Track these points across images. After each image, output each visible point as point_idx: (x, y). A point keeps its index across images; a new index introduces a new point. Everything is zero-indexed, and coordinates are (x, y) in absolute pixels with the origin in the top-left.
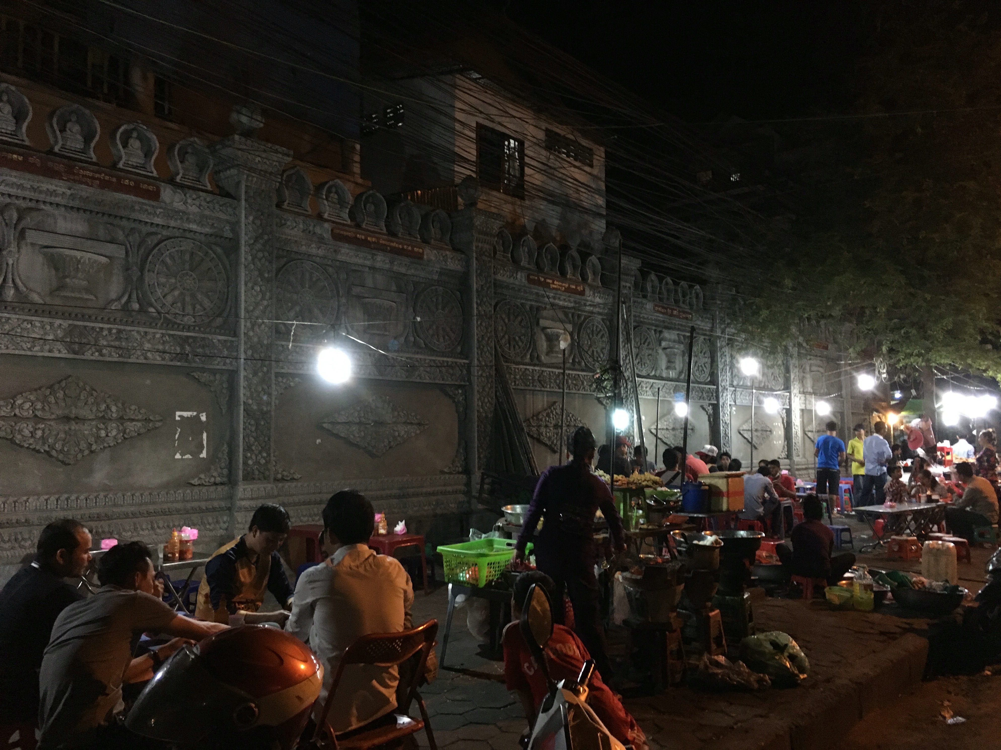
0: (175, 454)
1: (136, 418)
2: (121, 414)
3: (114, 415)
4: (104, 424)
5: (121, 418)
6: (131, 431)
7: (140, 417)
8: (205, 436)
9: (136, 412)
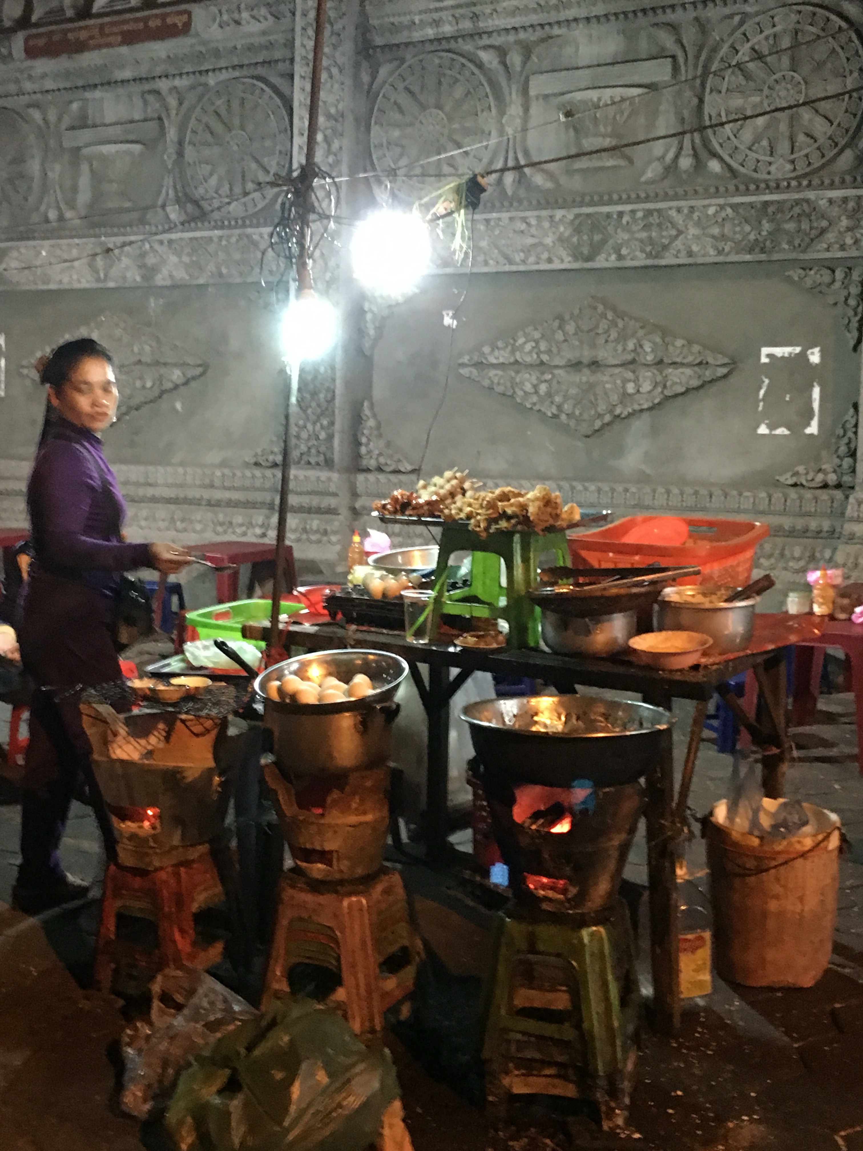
0: (758, 426)
1: (685, 361)
2: (660, 354)
3: (650, 358)
4: (634, 372)
5: (661, 362)
6: (674, 384)
7: (690, 359)
8: (816, 392)
9: (685, 350)
